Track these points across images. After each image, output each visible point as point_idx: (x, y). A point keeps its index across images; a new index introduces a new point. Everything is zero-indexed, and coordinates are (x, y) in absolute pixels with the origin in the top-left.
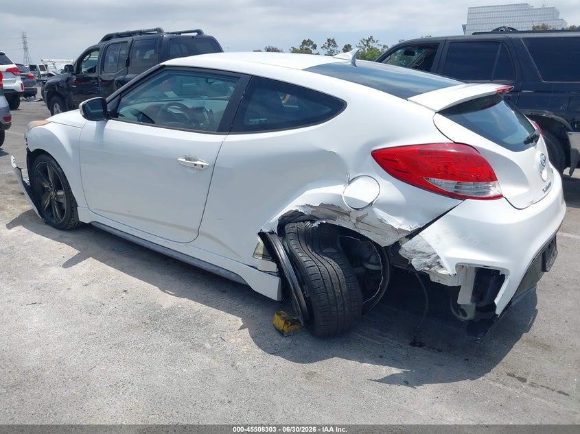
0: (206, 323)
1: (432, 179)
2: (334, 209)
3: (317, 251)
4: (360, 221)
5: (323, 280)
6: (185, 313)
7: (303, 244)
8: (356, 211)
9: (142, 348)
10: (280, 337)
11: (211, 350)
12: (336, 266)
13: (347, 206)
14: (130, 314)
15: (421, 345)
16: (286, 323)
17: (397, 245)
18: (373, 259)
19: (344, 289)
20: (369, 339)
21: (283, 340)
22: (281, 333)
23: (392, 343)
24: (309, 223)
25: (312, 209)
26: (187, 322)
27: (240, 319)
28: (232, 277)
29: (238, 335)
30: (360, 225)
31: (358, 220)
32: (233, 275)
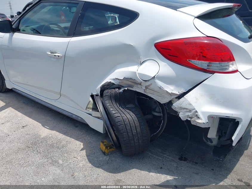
0: (63, 147)
1: (193, 60)
2: (131, 80)
3: (123, 107)
4: (147, 88)
5: (125, 124)
6: (53, 140)
7: (114, 103)
8: (145, 82)
9: (22, 164)
10: (103, 155)
11: (61, 164)
12: (134, 116)
13: (139, 79)
14: (21, 141)
15: (185, 160)
16: (106, 148)
17: (170, 103)
18: (157, 110)
19: (139, 130)
20: (155, 156)
21: (105, 157)
22: (104, 153)
23: (168, 158)
24: (117, 89)
25: (119, 81)
26: (52, 146)
27: (82, 144)
28: (79, 119)
29: (79, 154)
30: (148, 91)
31: (146, 87)
32: (79, 118)
